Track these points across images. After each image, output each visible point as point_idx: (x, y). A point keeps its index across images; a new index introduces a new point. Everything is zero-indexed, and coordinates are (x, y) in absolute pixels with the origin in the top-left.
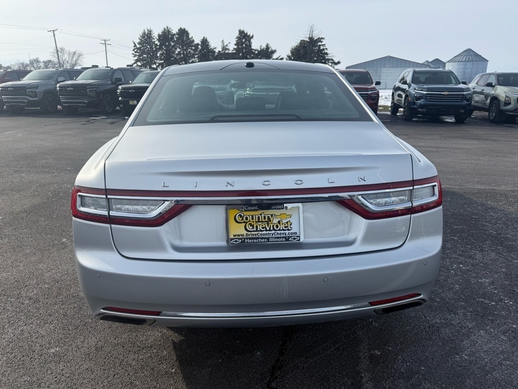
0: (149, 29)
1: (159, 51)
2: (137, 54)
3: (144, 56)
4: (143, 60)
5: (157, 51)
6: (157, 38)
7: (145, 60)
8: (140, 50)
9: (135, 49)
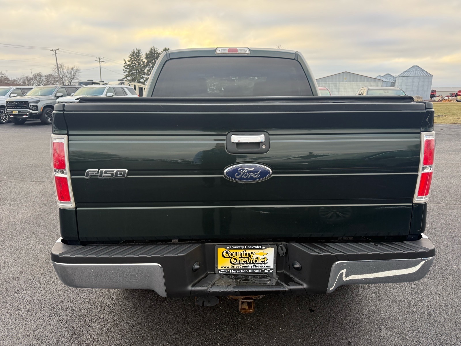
0: (138, 49)
1: (146, 68)
3: (134, 71)
4: (132, 75)
7: (134, 75)
8: (130, 67)
9: (125, 66)
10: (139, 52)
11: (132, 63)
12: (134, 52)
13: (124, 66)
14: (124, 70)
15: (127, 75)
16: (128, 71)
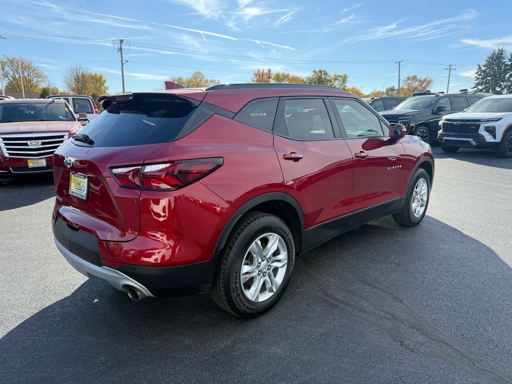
0: (501, 48)
1: (508, 73)
2: (480, 77)
3: (488, 78)
4: (486, 83)
5: (505, 72)
6: (510, 57)
7: (489, 83)
8: (484, 73)
9: (478, 72)
10: (501, 52)
11: (489, 68)
12: (494, 54)
13: (476, 72)
14: (476, 77)
15: (478, 83)
16: (481, 78)
